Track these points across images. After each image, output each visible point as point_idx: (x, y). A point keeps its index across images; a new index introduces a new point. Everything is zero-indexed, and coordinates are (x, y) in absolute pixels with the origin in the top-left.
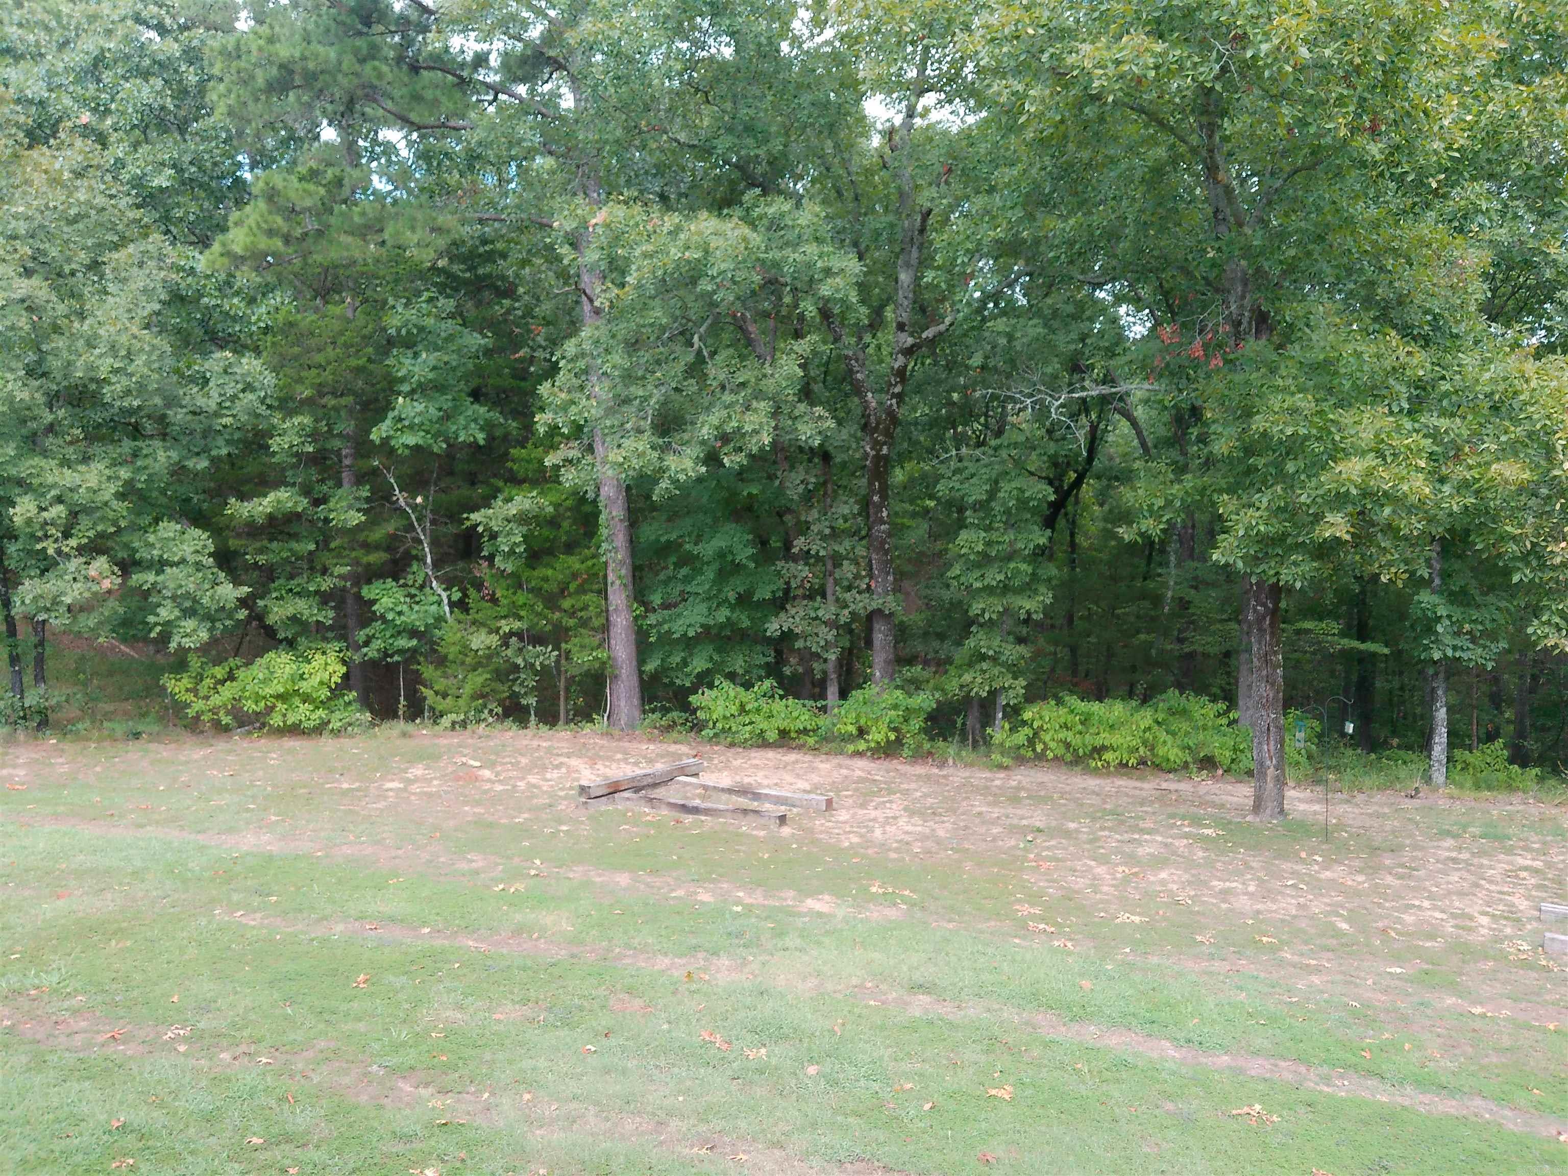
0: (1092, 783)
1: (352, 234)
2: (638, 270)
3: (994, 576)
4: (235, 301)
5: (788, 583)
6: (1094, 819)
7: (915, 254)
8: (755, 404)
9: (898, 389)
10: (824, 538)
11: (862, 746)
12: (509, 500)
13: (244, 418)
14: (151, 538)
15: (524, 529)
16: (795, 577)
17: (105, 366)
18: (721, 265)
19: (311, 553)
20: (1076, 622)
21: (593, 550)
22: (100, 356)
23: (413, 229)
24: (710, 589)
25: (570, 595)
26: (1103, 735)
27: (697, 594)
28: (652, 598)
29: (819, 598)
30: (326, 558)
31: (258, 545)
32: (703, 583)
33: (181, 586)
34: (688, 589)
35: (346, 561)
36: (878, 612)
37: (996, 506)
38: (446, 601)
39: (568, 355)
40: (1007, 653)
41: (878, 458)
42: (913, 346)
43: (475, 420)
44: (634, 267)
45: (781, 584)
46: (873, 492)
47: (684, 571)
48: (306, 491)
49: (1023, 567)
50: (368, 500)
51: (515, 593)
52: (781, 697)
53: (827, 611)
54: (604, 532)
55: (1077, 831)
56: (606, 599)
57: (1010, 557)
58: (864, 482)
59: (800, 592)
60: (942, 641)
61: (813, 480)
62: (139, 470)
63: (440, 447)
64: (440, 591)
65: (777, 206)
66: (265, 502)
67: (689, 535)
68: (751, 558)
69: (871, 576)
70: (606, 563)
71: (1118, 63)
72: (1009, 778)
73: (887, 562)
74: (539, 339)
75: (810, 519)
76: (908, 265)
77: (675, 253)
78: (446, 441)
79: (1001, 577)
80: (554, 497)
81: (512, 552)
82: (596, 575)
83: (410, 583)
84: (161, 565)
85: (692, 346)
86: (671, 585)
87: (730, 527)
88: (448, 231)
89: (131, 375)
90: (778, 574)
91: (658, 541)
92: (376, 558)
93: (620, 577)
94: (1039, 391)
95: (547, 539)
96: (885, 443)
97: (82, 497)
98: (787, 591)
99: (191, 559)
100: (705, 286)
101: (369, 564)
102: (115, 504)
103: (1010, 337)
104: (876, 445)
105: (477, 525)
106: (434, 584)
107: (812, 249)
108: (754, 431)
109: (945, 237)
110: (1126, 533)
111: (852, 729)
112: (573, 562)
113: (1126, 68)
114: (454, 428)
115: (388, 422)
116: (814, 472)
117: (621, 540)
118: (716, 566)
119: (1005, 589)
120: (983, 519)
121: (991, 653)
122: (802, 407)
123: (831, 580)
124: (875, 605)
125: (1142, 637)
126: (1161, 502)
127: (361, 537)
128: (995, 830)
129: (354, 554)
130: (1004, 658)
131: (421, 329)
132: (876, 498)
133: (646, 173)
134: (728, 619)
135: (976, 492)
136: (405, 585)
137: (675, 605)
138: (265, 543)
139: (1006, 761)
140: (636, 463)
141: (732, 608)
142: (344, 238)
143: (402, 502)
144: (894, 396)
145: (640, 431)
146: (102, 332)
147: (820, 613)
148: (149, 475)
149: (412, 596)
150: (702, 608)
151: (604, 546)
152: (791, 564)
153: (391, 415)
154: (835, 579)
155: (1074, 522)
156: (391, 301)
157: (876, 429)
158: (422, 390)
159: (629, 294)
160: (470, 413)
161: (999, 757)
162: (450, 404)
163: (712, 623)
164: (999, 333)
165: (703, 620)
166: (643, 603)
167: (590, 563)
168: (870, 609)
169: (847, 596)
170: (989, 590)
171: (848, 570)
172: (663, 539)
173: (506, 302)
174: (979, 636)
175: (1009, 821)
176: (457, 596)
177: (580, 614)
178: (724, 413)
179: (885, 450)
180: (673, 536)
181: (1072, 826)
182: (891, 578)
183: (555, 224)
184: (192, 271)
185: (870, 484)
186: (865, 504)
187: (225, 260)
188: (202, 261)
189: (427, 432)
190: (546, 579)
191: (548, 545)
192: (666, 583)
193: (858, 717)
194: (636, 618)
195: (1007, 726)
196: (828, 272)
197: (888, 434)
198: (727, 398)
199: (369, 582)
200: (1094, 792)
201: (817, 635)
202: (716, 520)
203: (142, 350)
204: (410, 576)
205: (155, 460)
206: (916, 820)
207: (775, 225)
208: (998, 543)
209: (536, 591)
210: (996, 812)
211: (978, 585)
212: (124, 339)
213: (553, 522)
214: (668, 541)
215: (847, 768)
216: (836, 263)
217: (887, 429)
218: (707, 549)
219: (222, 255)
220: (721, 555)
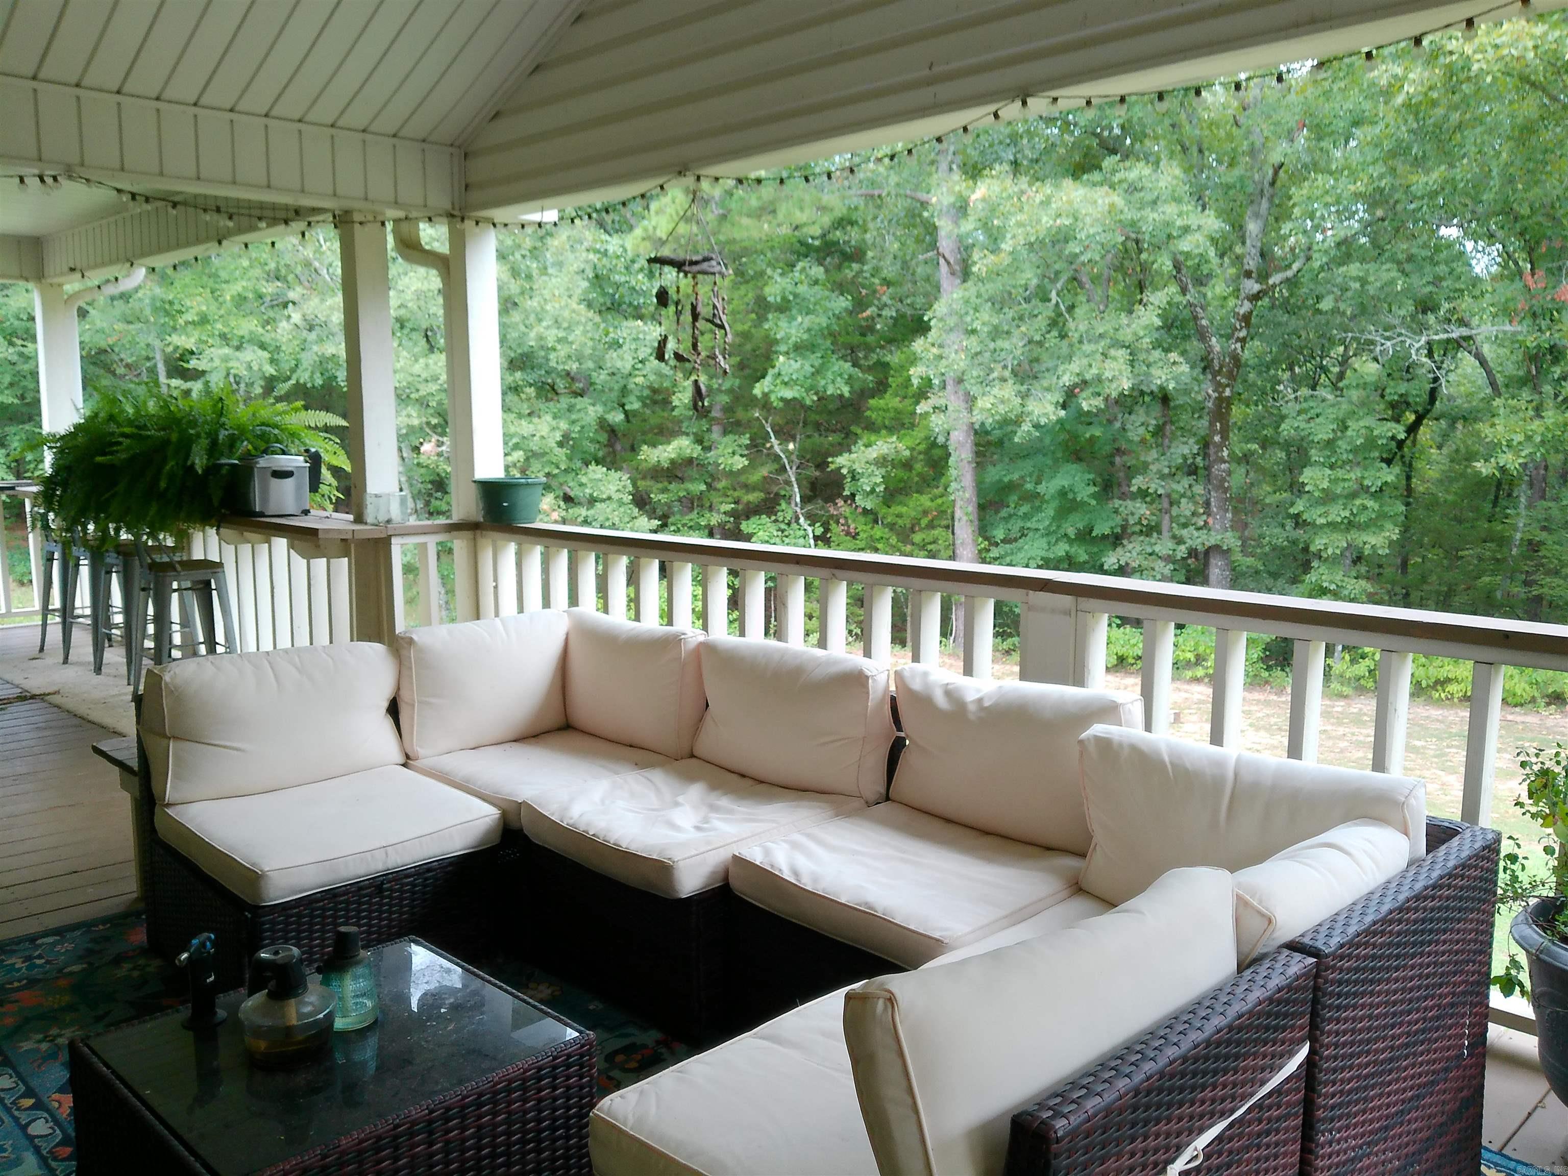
0: (1435, 713)
1: (749, 216)
2: (1014, 237)
3: (1338, 513)
4: (640, 277)
5: (1126, 520)
6: (1440, 739)
7: (1265, 204)
8: (1113, 352)
9: (1243, 334)
10: (1162, 477)
11: (1200, 672)
12: (868, 445)
13: (652, 378)
14: (584, 480)
15: (883, 471)
16: (1133, 514)
17: (551, 336)
18: (1089, 229)
19: (702, 492)
20: (1410, 569)
21: (941, 489)
22: (547, 328)
23: (802, 209)
24: (1050, 525)
25: (921, 529)
26: (1447, 668)
27: (1037, 530)
28: (995, 533)
29: (1155, 535)
30: (715, 498)
31: (660, 486)
32: (1044, 519)
33: (608, 519)
34: (1029, 525)
35: (730, 499)
36: (1217, 548)
37: (1343, 445)
38: (811, 535)
39: (938, 314)
40: (1350, 587)
41: (1220, 400)
42: (1259, 292)
43: (841, 375)
44: (1009, 236)
45: (1118, 520)
46: (1214, 432)
47: (1025, 508)
48: (699, 441)
49: (1370, 503)
50: (747, 447)
51: (872, 528)
52: (1119, 626)
53: (1164, 546)
54: (953, 472)
55: (1424, 747)
56: (953, 533)
57: (1354, 495)
58: (1204, 422)
59: (1137, 528)
60: (1275, 579)
61: (1154, 422)
62: (573, 422)
63: (811, 399)
64: (806, 527)
65: (1138, 171)
66: (670, 448)
67: (1030, 476)
68: (1093, 496)
69: (1208, 513)
70: (954, 501)
71: (1497, 47)
72: (1349, 706)
73: (1226, 499)
74: (885, 299)
75: (1149, 459)
76: (1257, 215)
77: (1046, 221)
78: (816, 394)
79: (1347, 513)
80: (909, 442)
81: (873, 491)
82: (945, 512)
83: (781, 519)
84: (592, 501)
85: (1049, 300)
86: (1012, 521)
87: (1073, 468)
88: (832, 210)
89: (572, 343)
90: (1116, 511)
91: (1000, 481)
92: (754, 497)
93: (967, 514)
94: (1400, 335)
95: (901, 480)
96: (1228, 385)
97: (534, 445)
98: (1124, 528)
99: (615, 496)
100: (1073, 248)
101: (749, 503)
102: (557, 450)
103: (1364, 282)
104: (1219, 387)
105: (840, 468)
106: (802, 520)
107: (1170, 210)
108: (1114, 377)
109: (1305, 192)
110: (1483, 468)
111: (1190, 656)
112: (925, 500)
113: (1505, 52)
114: (823, 382)
115: (769, 378)
116: (1154, 414)
117: (968, 480)
118: (1054, 504)
119: (1350, 525)
120: (1329, 457)
121: (1333, 587)
122: (1157, 354)
123: (1167, 517)
124: (1212, 541)
125: (1486, 579)
126: (1520, 438)
127: (743, 479)
128: (1343, 744)
129: (736, 494)
130: (1346, 592)
131: (796, 296)
132: (1217, 438)
133: (1001, 143)
134: (1067, 553)
135: (1323, 431)
136: (776, 521)
137: (1016, 540)
138: (666, 484)
139: (1346, 690)
140: (1002, 409)
141: (1071, 541)
142: (745, 221)
143: (777, 449)
144: (1239, 340)
145: (1004, 380)
146: (548, 307)
147: (1157, 548)
148: (583, 427)
149: (783, 531)
150: (1043, 543)
151: (954, 485)
152: (1129, 503)
153: (771, 372)
154: (1171, 517)
155: (1410, 465)
156: (769, 271)
157: (1219, 372)
158: (799, 349)
159: (1004, 259)
160: (836, 368)
161: (1339, 687)
162: (820, 361)
163: (1052, 556)
164: (1351, 278)
165: (1043, 554)
166: (986, 538)
167: (939, 501)
168: (1208, 544)
169: (1184, 532)
170: (1333, 526)
171: (1186, 507)
172: (1006, 480)
173: (855, 266)
174: (1321, 571)
175: (1355, 738)
176: (819, 531)
177: (929, 547)
178: (1085, 361)
179: (1228, 392)
180: (1015, 477)
181: (1418, 743)
182: (1229, 515)
183: (934, 200)
184: (605, 253)
185: (1212, 424)
186: (1205, 445)
187: (648, 244)
188: (613, 244)
189: (802, 386)
190: (899, 516)
191: (902, 485)
192: (1006, 519)
193: (1197, 644)
194: (980, 551)
195: (1347, 657)
196: (1186, 230)
197: (1231, 376)
198: (1087, 348)
199: (748, 518)
200: (1438, 720)
201: (1153, 569)
202: (1056, 461)
203: (578, 323)
204: (779, 514)
205: (586, 413)
206: (1262, 733)
207: (1133, 189)
208: (1344, 480)
209: (892, 527)
210: (1341, 730)
211: (1322, 521)
212: (566, 314)
213: (907, 465)
214: (1011, 481)
215: (1186, 691)
216: (1193, 220)
217: (1230, 372)
218: (1049, 487)
219: (644, 239)
220: (1063, 493)
